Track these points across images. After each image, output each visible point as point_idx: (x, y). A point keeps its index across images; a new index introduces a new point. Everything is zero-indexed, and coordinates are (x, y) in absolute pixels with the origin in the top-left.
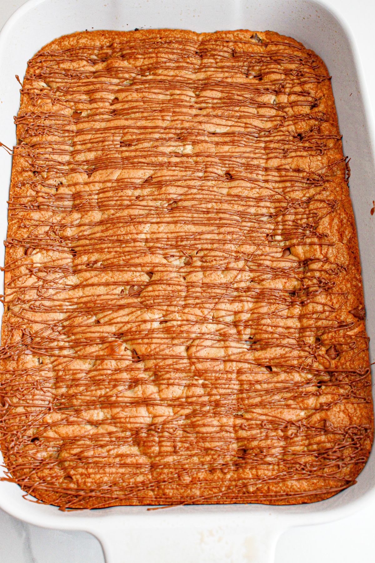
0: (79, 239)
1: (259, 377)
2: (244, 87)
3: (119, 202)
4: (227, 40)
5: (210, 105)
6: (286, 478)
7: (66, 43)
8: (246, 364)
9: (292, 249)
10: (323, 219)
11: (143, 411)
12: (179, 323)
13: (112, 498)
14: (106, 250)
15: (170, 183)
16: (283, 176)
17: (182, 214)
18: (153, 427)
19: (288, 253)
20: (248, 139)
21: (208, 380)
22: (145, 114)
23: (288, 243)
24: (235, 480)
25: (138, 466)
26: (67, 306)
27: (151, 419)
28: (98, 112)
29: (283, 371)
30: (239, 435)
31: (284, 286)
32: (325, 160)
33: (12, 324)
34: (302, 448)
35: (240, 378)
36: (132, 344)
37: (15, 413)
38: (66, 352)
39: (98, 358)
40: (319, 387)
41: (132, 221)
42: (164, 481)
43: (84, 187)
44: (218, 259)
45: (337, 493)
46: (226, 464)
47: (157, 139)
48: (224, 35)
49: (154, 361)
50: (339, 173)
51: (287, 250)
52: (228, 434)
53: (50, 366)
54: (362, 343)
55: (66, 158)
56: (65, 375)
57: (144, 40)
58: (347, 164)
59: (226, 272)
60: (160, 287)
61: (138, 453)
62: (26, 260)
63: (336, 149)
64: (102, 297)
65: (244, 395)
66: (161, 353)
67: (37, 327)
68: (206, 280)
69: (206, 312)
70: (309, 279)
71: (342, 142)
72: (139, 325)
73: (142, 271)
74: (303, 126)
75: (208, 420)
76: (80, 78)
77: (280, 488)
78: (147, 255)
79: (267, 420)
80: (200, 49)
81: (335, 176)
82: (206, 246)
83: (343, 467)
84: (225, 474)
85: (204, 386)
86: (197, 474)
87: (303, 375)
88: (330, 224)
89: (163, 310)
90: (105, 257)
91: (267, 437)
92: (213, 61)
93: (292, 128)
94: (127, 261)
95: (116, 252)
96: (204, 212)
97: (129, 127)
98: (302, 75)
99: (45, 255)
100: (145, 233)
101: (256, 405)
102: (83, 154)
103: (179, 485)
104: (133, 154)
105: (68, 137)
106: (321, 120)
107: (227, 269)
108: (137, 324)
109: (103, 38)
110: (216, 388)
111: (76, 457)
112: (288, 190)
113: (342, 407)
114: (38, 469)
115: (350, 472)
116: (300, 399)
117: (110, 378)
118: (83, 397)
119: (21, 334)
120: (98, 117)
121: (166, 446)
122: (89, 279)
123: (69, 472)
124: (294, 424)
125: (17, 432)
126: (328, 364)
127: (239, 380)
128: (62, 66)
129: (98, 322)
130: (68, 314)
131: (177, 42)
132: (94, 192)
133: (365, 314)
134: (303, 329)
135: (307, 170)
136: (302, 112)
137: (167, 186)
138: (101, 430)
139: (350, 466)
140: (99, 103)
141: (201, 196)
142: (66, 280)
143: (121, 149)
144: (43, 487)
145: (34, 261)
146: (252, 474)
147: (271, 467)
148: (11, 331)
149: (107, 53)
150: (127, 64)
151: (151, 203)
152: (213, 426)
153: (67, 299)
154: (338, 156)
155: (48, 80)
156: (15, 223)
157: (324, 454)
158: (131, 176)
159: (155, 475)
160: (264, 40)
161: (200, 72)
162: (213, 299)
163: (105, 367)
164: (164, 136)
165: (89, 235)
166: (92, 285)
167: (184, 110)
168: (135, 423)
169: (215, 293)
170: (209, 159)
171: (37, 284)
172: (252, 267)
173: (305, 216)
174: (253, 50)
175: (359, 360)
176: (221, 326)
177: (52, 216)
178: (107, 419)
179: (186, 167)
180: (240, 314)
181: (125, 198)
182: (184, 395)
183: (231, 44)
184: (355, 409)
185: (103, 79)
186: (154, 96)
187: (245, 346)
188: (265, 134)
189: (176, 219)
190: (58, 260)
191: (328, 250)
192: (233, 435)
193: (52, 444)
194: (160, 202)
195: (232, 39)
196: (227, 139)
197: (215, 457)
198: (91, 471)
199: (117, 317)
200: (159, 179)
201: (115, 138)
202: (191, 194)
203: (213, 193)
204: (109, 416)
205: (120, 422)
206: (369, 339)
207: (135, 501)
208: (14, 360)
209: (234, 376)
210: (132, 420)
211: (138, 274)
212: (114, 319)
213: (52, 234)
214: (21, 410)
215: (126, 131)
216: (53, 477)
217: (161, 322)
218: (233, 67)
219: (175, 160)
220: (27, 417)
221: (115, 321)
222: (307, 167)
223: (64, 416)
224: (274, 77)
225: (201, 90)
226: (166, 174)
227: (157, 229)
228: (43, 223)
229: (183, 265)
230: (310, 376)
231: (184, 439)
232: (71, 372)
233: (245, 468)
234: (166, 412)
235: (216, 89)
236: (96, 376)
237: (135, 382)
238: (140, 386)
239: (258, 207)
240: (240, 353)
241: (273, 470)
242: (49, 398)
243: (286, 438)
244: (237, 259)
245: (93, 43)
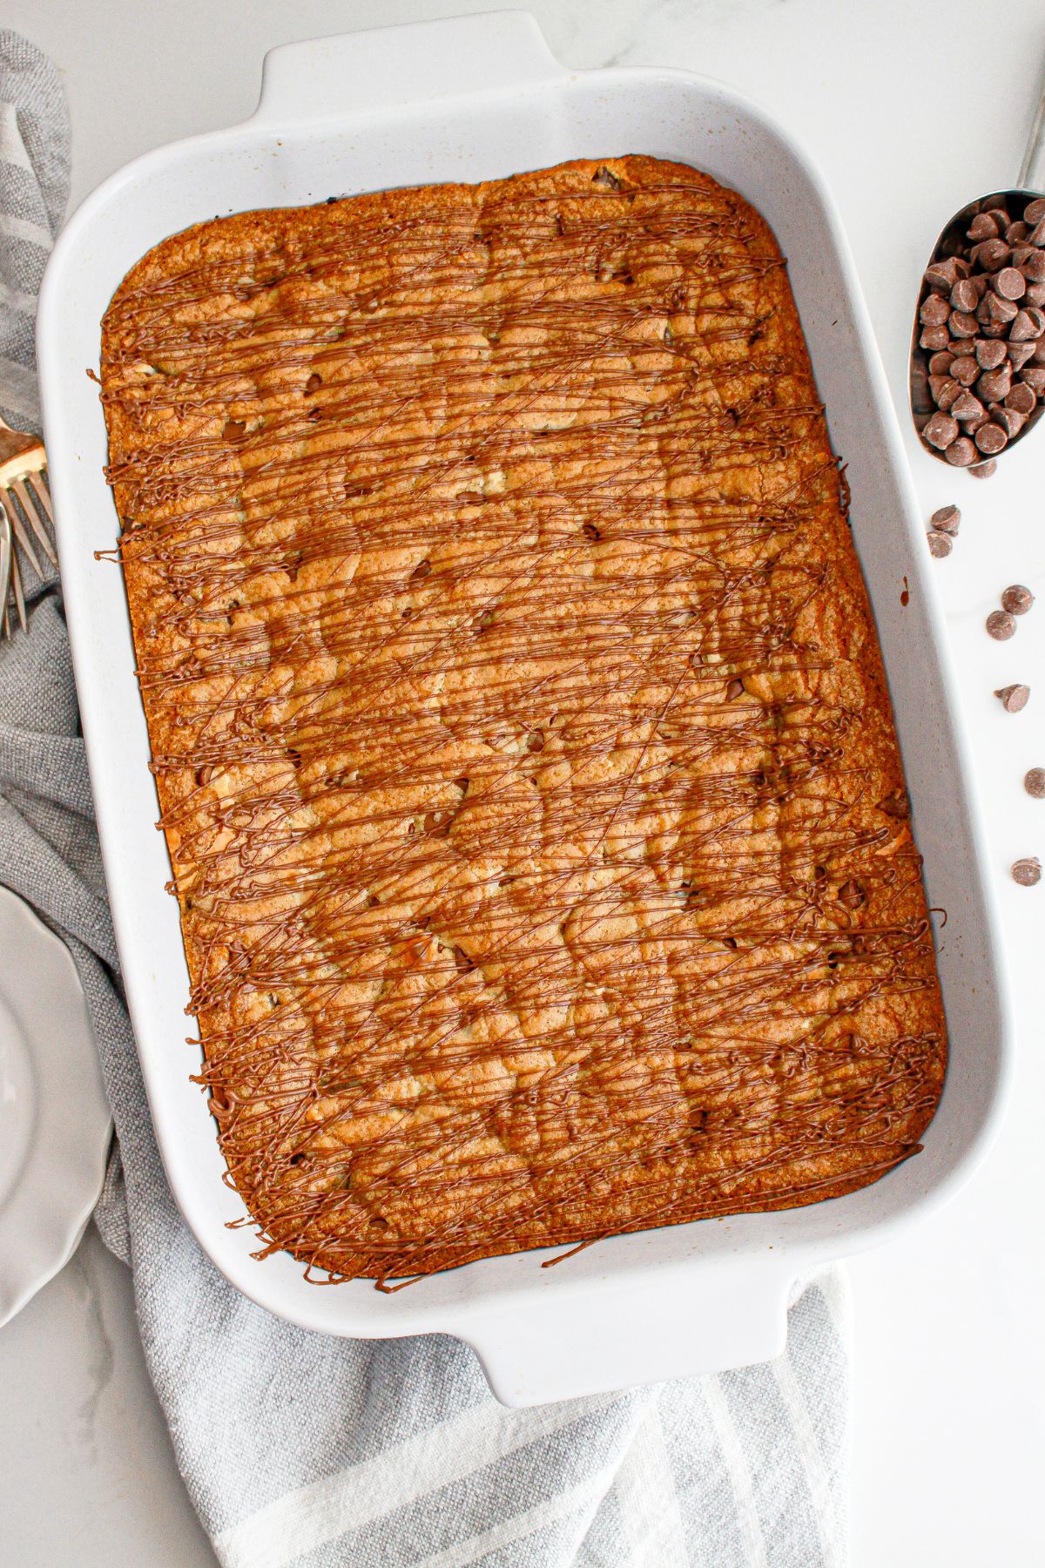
0: (301, 725)
1: (713, 965)
2: (594, 309)
3: (368, 632)
4: (542, 196)
5: (526, 364)
6: (790, 1158)
7: (178, 258)
8: (684, 942)
9: (747, 682)
10: (804, 612)
11: (496, 1067)
12: (539, 879)
13: (471, 1248)
14: (363, 744)
15: (471, 572)
16: (708, 518)
17: (507, 641)
18: (522, 1097)
19: (738, 688)
20: (621, 435)
21: (614, 985)
22: (388, 411)
23: (735, 669)
24: (694, 1177)
25: (506, 1177)
26: (305, 876)
27: (514, 1080)
28: (282, 417)
29: (757, 945)
30: (689, 1085)
31: (739, 766)
32: (794, 472)
33: (204, 938)
34: (812, 1092)
35: (674, 972)
36: (452, 937)
37: (252, 1116)
38: (322, 973)
39: (388, 975)
40: (833, 966)
41: (405, 670)
42: (562, 1200)
43: (287, 607)
44: (597, 729)
45: (888, 1170)
46: (673, 1146)
47: (426, 470)
48: (532, 186)
49: (503, 966)
50: (826, 494)
51: (737, 683)
52: (668, 1088)
53: (296, 1006)
54: (907, 870)
55: (235, 542)
56: (331, 1020)
57: (354, 225)
58: (841, 474)
59: (617, 754)
60: (488, 811)
61: (501, 1150)
62: (203, 796)
63: (814, 439)
64: (374, 848)
65: (689, 1005)
66: (513, 947)
67: (255, 933)
68: (581, 780)
69: (589, 847)
70: (788, 747)
71: (825, 421)
72: (460, 896)
73: (445, 779)
74: (737, 390)
75: (625, 1067)
76: (224, 341)
77: (781, 1177)
78: (450, 745)
79: (739, 1048)
80: (483, 227)
81: (818, 503)
82: (566, 705)
83: (893, 1121)
84: (673, 1166)
85: (607, 998)
86: (620, 1175)
87: (798, 946)
88: (819, 620)
89: (502, 858)
90: (362, 758)
91: (743, 1083)
92: (515, 252)
93: (713, 396)
94: (409, 764)
95: (384, 746)
96: (552, 628)
97: (357, 449)
98: (721, 265)
99: (238, 775)
100: (438, 696)
101: (714, 1022)
102: (269, 527)
103: (589, 1202)
104: (379, 513)
105: (227, 489)
106: (775, 373)
107: (618, 747)
108: (454, 894)
109: (258, 231)
110: (632, 999)
111: (385, 1181)
112: (722, 547)
113: (882, 1005)
114: (318, 1215)
115: (908, 1126)
116: (799, 998)
117: (420, 1012)
118: (374, 1059)
119: (227, 955)
120: (283, 432)
121: (553, 1130)
122: (338, 812)
123: (378, 1211)
124: (792, 1050)
125: (263, 1152)
126: (845, 919)
127: (673, 977)
128: (179, 317)
129: (374, 902)
130: (311, 892)
131: (428, 221)
132: (311, 614)
133: (909, 807)
134: (787, 855)
135: (757, 499)
136: (732, 356)
137: (465, 580)
138: (422, 1117)
139: (907, 1117)
140: (281, 397)
141: (541, 592)
142: (290, 821)
143: (350, 505)
144: (335, 1248)
145: (220, 796)
146: (725, 1160)
147: (758, 1140)
148: (206, 953)
149: (274, 270)
150: (325, 288)
151: (438, 624)
152: (636, 1076)
153: (300, 862)
154: (820, 457)
155: (154, 356)
156: (162, 719)
157: (856, 1099)
158: (385, 567)
159: (541, 1189)
160: (623, 181)
161: (492, 282)
162: (600, 818)
163: (406, 992)
164: (437, 458)
165: (318, 715)
166: (348, 824)
167: (472, 387)
168: (484, 1094)
169: (600, 804)
170: (546, 501)
171: (235, 845)
172: (667, 734)
173: (765, 606)
174: (604, 214)
175: (905, 904)
176: (624, 871)
177: (233, 687)
178: (430, 1093)
179: (499, 528)
180: (657, 841)
181: (381, 620)
182: (572, 1023)
183: (552, 205)
184: (907, 1005)
185: (278, 335)
186: (399, 361)
187: (678, 903)
188: (655, 418)
189: (496, 654)
190: (268, 780)
191: (820, 679)
192: (677, 1087)
193: (332, 1160)
194: (456, 617)
195: (553, 191)
196: (577, 445)
197: (650, 1136)
198: (419, 1202)
199: (412, 886)
200: (447, 565)
201: (333, 479)
202: (519, 590)
203: (564, 580)
204: (431, 1087)
205: (457, 1097)
206: (921, 859)
207: (512, 1244)
208: (224, 1011)
209: (663, 969)
210: (478, 1089)
211: (438, 787)
212: (405, 890)
213: (241, 726)
214: (260, 1108)
215: (353, 458)
216: (350, 1227)
217: (502, 884)
218: (564, 262)
219: (471, 513)
220: (275, 1121)
221: (409, 894)
222: (757, 490)
223: (345, 1102)
224: (658, 274)
225: (501, 329)
226: (460, 552)
227: (462, 683)
228: (219, 706)
229: (525, 751)
230: (812, 947)
231: (585, 1111)
232: (341, 1012)
233: (710, 1148)
234: (540, 1061)
235: (534, 321)
236: (390, 1012)
237: (471, 1014)
238: (482, 1020)
239: (664, 595)
240: (667, 920)
241: (763, 1144)
242: (307, 1073)
243: (779, 1078)
244: (636, 722)
245: (238, 249)
